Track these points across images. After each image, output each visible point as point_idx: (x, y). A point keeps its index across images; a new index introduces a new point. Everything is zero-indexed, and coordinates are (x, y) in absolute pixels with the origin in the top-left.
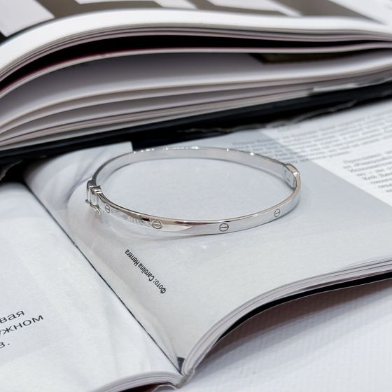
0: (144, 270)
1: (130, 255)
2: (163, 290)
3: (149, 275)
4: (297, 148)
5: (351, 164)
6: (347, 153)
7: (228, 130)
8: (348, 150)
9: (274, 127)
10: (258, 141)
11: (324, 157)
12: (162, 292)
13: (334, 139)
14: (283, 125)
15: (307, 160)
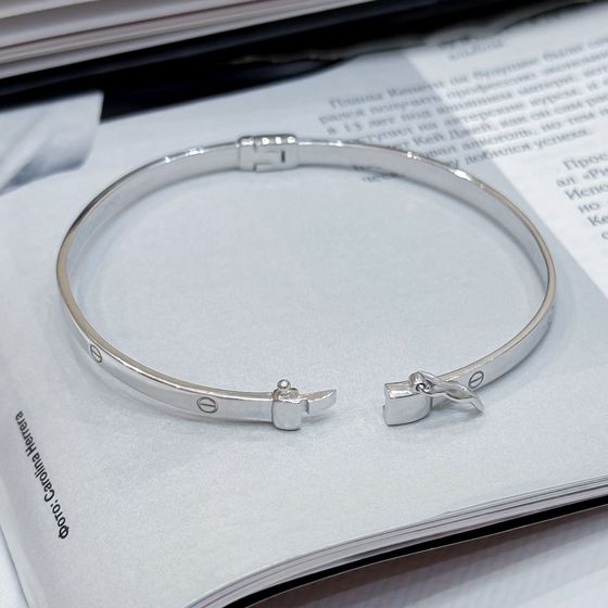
0: (41, 471)
1: (23, 426)
2: (64, 532)
3: (47, 485)
4: (473, 117)
5: (579, 172)
6: (584, 132)
7: (334, 56)
8: (586, 124)
9: (444, 44)
10: (392, 92)
11: (526, 146)
12: (61, 535)
13: (568, 87)
14: (466, 39)
15: (484, 155)
